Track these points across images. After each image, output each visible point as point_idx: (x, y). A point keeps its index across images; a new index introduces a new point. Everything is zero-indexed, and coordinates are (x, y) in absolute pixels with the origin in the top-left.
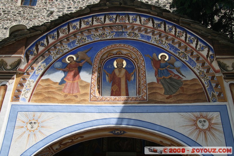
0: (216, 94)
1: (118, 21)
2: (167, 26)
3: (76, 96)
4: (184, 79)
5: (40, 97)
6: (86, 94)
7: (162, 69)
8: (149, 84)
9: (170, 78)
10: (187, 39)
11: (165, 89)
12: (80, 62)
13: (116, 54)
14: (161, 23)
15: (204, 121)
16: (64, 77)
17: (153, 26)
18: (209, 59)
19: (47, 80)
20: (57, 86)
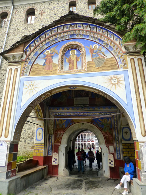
0: (123, 65)
1: (71, 29)
2: (97, 28)
3: (51, 71)
4: (106, 58)
5: (34, 73)
6: (56, 70)
7: (94, 53)
8: (88, 62)
9: (99, 58)
10: (109, 35)
11: (96, 64)
12: (52, 53)
13: (71, 47)
14: (94, 27)
15: (115, 80)
16: (45, 62)
17: (90, 29)
18: (120, 45)
19: (37, 64)
20: (42, 67)
